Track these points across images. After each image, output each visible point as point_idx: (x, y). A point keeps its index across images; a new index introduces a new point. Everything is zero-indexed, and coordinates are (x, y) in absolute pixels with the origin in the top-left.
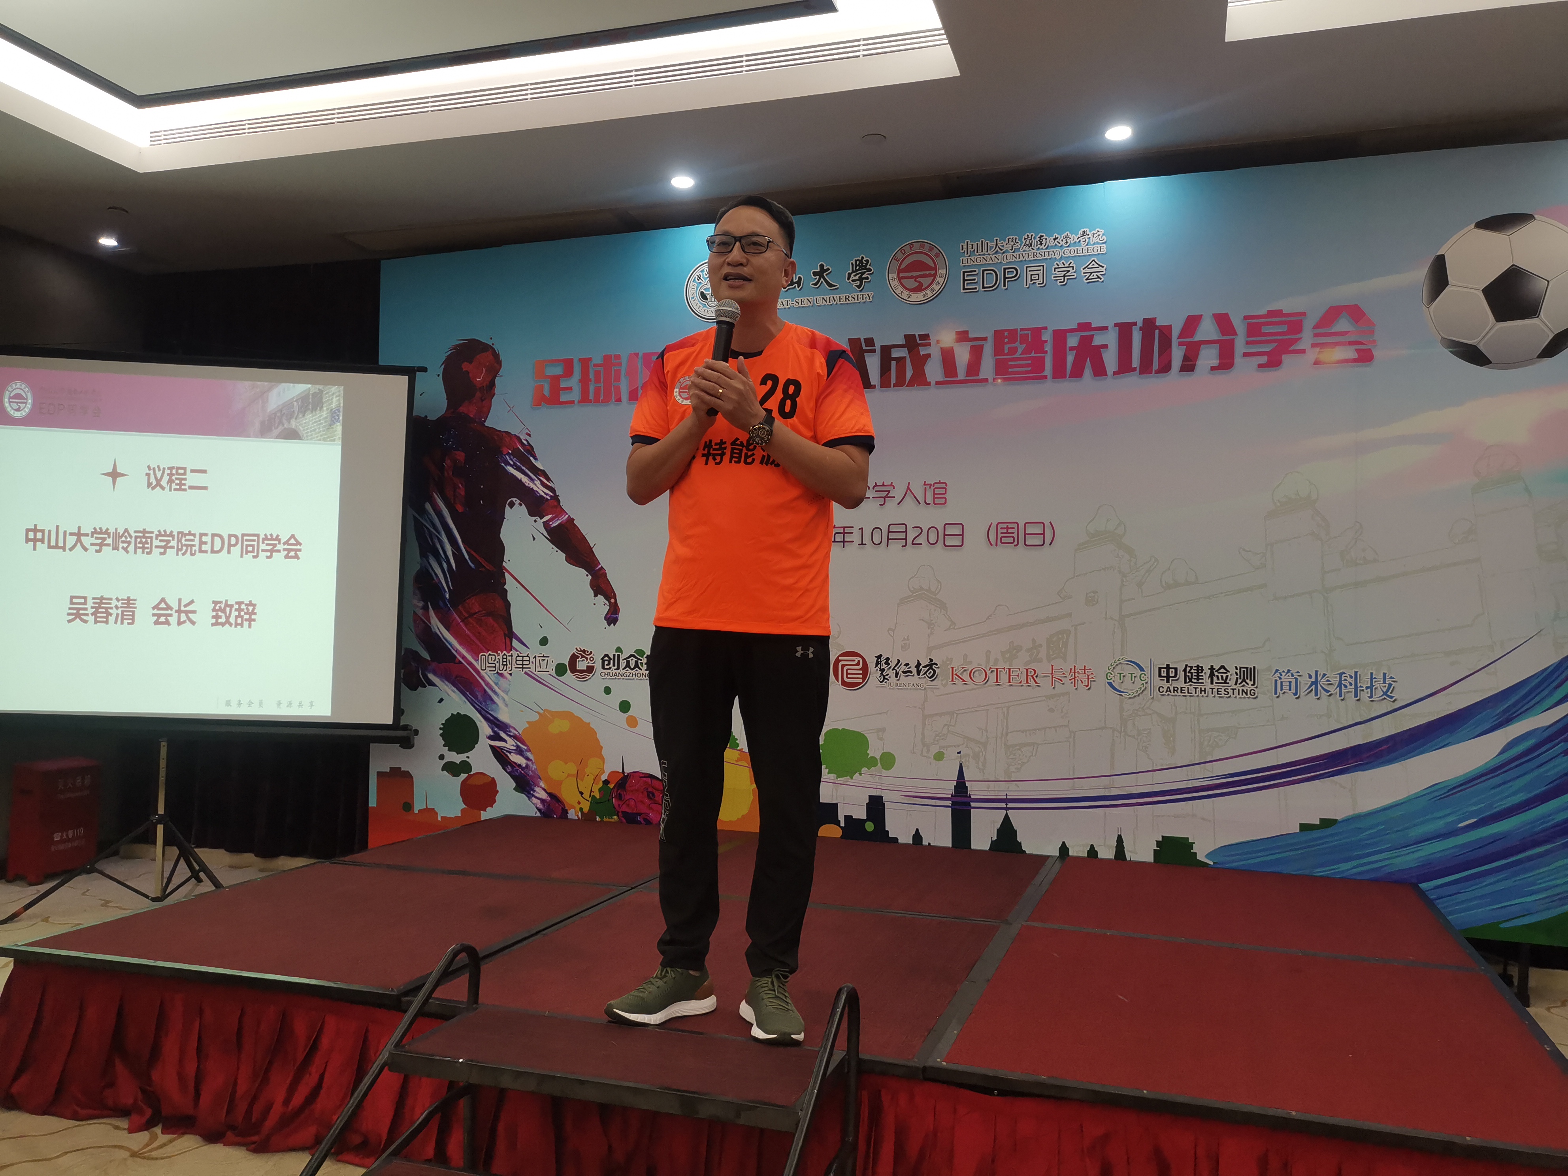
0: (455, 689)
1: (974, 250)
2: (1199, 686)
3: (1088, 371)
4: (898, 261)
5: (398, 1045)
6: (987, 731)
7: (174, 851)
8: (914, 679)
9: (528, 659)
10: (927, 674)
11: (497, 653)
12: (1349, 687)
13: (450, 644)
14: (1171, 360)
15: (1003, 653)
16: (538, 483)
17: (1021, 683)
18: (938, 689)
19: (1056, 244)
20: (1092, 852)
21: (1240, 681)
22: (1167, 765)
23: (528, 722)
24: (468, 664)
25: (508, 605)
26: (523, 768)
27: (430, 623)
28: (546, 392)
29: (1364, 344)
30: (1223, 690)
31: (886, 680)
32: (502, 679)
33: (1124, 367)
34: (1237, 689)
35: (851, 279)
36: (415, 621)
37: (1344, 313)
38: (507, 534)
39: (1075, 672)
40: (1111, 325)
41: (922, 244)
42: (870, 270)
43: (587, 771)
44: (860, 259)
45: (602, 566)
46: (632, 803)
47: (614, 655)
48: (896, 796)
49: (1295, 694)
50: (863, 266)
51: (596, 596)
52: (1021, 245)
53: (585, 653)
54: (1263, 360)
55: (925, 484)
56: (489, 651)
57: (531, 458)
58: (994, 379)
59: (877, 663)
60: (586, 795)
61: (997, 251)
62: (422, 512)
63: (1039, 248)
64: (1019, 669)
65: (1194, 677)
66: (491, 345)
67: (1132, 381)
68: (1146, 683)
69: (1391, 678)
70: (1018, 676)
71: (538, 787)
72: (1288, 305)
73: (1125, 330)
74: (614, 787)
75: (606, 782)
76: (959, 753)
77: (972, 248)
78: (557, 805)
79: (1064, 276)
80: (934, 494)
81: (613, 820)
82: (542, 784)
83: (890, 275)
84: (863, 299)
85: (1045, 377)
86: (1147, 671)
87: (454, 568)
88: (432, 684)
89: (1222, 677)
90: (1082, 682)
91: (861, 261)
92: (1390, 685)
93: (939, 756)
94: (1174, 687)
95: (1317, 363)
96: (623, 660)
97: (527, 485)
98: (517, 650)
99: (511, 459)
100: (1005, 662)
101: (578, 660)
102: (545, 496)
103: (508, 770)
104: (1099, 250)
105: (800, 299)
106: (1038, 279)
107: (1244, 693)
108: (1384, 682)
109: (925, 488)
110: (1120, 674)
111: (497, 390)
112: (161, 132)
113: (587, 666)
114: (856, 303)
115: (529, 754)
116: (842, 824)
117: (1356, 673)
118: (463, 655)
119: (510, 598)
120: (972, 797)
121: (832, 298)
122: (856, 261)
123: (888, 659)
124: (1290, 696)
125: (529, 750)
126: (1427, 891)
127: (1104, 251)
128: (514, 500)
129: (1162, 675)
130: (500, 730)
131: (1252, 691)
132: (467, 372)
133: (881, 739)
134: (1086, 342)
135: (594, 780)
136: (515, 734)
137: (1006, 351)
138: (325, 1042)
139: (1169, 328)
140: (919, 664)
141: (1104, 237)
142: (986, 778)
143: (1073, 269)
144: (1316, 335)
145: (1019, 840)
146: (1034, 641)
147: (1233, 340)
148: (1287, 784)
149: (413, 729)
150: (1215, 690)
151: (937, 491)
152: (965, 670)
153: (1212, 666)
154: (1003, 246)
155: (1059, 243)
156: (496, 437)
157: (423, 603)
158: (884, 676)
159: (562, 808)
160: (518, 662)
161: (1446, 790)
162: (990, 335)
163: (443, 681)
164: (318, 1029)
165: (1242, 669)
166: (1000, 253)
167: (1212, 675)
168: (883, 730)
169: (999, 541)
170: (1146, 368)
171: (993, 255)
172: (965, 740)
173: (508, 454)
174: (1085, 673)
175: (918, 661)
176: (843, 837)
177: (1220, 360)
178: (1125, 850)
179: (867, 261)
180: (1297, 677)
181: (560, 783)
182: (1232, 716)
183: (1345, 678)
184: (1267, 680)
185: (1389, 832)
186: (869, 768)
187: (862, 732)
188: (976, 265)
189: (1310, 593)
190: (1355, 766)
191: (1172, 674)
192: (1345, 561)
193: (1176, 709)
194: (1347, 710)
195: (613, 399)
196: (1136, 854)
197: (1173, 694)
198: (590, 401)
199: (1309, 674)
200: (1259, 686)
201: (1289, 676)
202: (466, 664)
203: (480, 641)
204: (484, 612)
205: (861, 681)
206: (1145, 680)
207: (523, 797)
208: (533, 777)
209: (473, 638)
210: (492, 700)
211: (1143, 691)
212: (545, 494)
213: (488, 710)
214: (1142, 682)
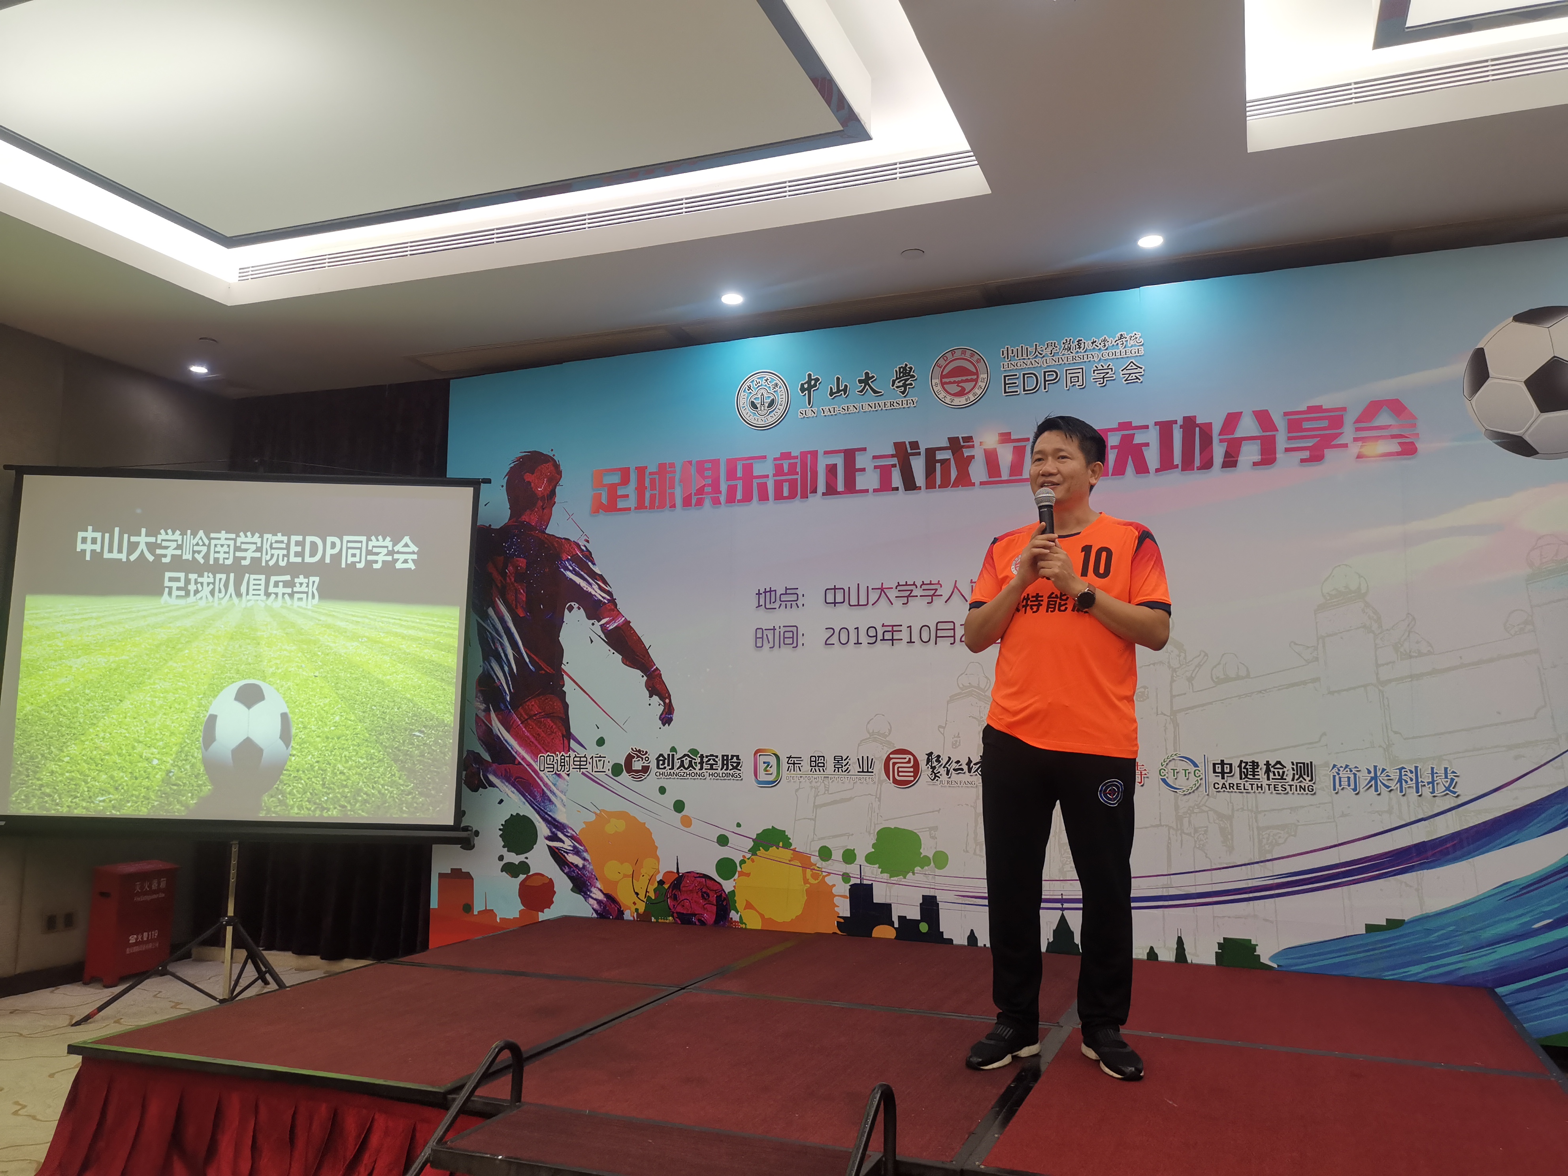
0: (515, 791)
1: (1014, 356)
2: (1255, 782)
3: (1130, 468)
4: (940, 367)
5: (440, 1141)
7: (242, 954)
8: (966, 777)
9: (585, 759)
11: (555, 754)
12: (1410, 782)
13: (510, 745)
14: (1213, 456)
16: (596, 587)
19: (1094, 348)
20: (1153, 954)
21: (1297, 777)
22: (1226, 864)
23: (584, 822)
24: (527, 765)
25: (566, 706)
26: (580, 869)
27: (492, 725)
28: (604, 500)
29: (1406, 437)
30: (1280, 787)
31: (937, 778)
32: (560, 780)
33: (1166, 464)
34: (1295, 785)
35: (895, 385)
36: (477, 722)
37: (1385, 408)
38: (565, 637)
40: (1151, 424)
41: (964, 351)
42: (914, 376)
43: (643, 871)
44: (904, 366)
45: (657, 667)
46: (687, 903)
47: (669, 755)
48: (950, 896)
49: (1355, 790)
50: (907, 373)
51: (651, 696)
52: (1059, 349)
53: (640, 753)
54: (1306, 454)
56: (547, 752)
57: (590, 563)
59: (928, 761)
60: (642, 896)
61: (1037, 355)
62: (485, 616)
63: (1077, 351)
65: (1250, 773)
66: (552, 456)
67: (1174, 477)
68: (1201, 779)
69: (1453, 772)
71: (595, 887)
72: (1327, 401)
73: (1166, 428)
74: (669, 888)
75: (661, 883)
77: (1013, 353)
78: (613, 906)
79: (1103, 378)
81: (668, 921)
82: (598, 885)
83: (933, 380)
84: (907, 405)
86: (1201, 767)
87: (515, 671)
88: (492, 785)
89: (1278, 772)
91: (905, 369)
92: (1452, 780)
94: (1230, 784)
95: (1359, 457)
96: (678, 759)
97: (585, 589)
98: (574, 751)
99: (570, 565)
101: (633, 760)
102: (602, 599)
103: (566, 871)
104: (1137, 352)
105: (846, 406)
106: (1078, 381)
107: (1302, 790)
108: (1446, 777)
110: (1174, 770)
111: (557, 499)
112: (249, 268)
113: (642, 766)
114: (900, 408)
115: (585, 855)
116: (896, 925)
117: (1416, 768)
118: (523, 756)
119: (568, 699)
121: (877, 404)
122: (900, 368)
123: (939, 756)
124: (1349, 791)
125: (586, 851)
126: (1504, 996)
127: (1142, 352)
128: (573, 604)
129: (1217, 771)
130: (558, 830)
131: (1310, 787)
132: (530, 483)
133: (934, 838)
134: (1127, 440)
135: (650, 880)
136: (573, 835)
138: (375, 1140)
139: (1210, 425)
140: (970, 761)
141: (1141, 339)
143: (1112, 371)
144: (1357, 429)
147: (1274, 436)
148: (1352, 883)
149: (474, 830)
150: (1272, 787)
153: (1268, 762)
154: (1042, 351)
155: (1098, 347)
156: (556, 545)
157: (485, 706)
158: (935, 774)
159: (618, 908)
160: (575, 763)
161: (1517, 889)
163: (504, 783)
164: (367, 1127)
165: (1299, 765)
166: (1040, 357)
167: (1268, 771)
168: (935, 828)
170: (1187, 465)
171: (1032, 359)
173: (568, 560)
175: (969, 758)
176: (895, 938)
177: (1261, 455)
178: (1186, 952)
179: (911, 368)
180: (1356, 772)
181: (617, 882)
182: (1290, 813)
183: (1406, 773)
184: (1325, 775)
185: (1461, 933)
186: (922, 868)
187: (914, 831)
188: (1016, 369)
189: (1365, 686)
190: (1421, 864)
191: (1227, 770)
192: (1399, 654)
193: (1233, 806)
194: (1409, 806)
195: (668, 506)
196: (1198, 956)
197: (1228, 790)
198: (646, 508)
199: (1368, 769)
200: (1316, 783)
201: (1347, 771)
202: (525, 766)
203: (539, 743)
204: (543, 714)
205: (912, 779)
206: (1200, 776)
207: (580, 897)
208: (590, 878)
209: (533, 740)
210: (550, 801)
211: (1198, 788)
212: (603, 597)
213: (546, 811)
214: (1197, 778)
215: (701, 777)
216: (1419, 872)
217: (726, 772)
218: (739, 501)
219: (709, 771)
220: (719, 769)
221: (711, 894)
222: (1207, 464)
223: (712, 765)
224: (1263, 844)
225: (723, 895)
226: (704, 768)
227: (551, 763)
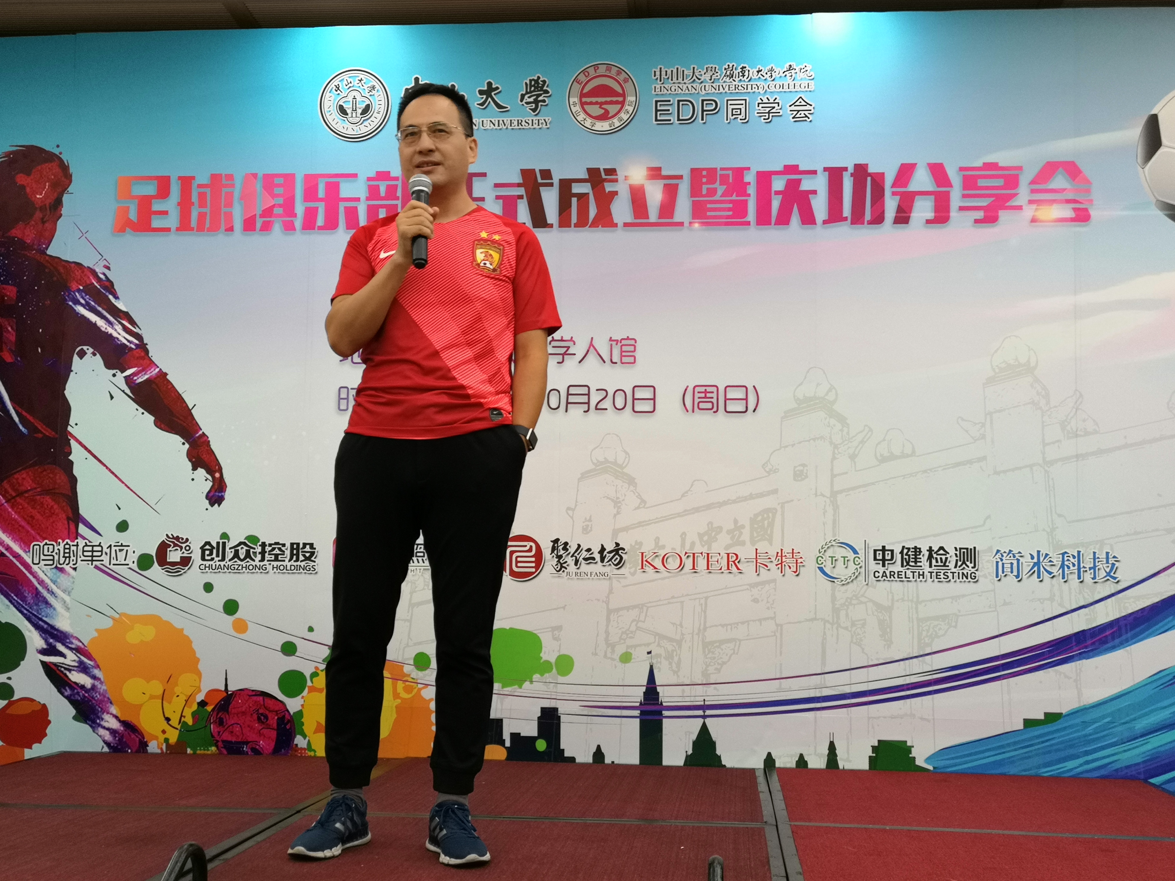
1: (668, 78)
2: (917, 570)
3: (795, 218)
4: (580, 84)
6: (681, 626)
8: (598, 567)
9: (99, 549)
10: (613, 560)
11: (56, 542)
12: (1072, 568)
14: (884, 211)
15: (700, 536)
16: (119, 328)
17: (721, 569)
18: (625, 578)
20: (802, 762)
21: (959, 563)
22: (884, 659)
23: (97, 630)
24: (14, 557)
25: (73, 481)
26: (87, 691)
28: (133, 215)
29: (1080, 203)
30: (942, 574)
31: (563, 569)
32: (62, 576)
33: (835, 216)
35: (525, 101)
37: (1061, 170)
38: (74, 390)
39: (782, 556)
40: (820, 170)
41: (609, 67)
42: (547, 92)
43: (178, 690)
44: (536, 78)
45: (203, 432)
46: (237, 729)
47: (218, 543)
48: (574, 707)
49: (1017, 576)
50: (540, 87)
51: (194, 469)
52: (720, 75)
53: (178, 541)
54: (980, 215)
55: (611, 340)
56: (44, 539)
57: (111, 297)
58: (690, 223)
59: (553, 549)
60: (175, 722)
61: (694, 80)
63: (741, 80)
64: (719, 554)
65: (911, 560)
66: (58, 154)
67: (843, 231)
68: (860, 567)
69: (1114, 557)
70: (718, 561)
71: (108, 713)
72: (1003, 158)
73: (836, 175)
74: (213, 710)
75: (202, 704)
76: (649, 653)
77: (666, 75)
78: (133, 736)
79: (769, 113)
80: (622, 352)
81: (209, 752)
82: (114, 710)
83: (571, 99)
84: (539, 125)
85: (748, 223)
86: (861, 554)
89: (941, 559)
90: (790, 568)
91: (537, 81)
92: (1113, 565)
93: (626, 658)
94: (890, 572)
95: (1034, 220)
96: (230, 548)
97: (103, 329)
98: (84, 538)
99: (82, 298)
100: (703, 546)
101: (168, 549)
102: (128, 344)
103: (66, 694)
104: (807, 87)
106: (740, 114)
107: (964, 577)
108: (1107, 562)
109: (611, 345)
110: (832, 557)
111: (64, 211)
113: (181, 557)
114: (530, 128)
115: (96, 672)
117: (1079, 552)
118: (8, 545)
119: (76, 472)
120: (664, 704)
121: (501, 122)
122: (531, 81)
123: (566, 544)
124: (1011, 579)
125: (97, 666)
126: (1161, 785)
127: (812, 87)
128: (85, 348)
129: (878, 558)
130: (56, 641)
131: (973, 574)
132: (23, 187)
133: (557, 639)
134: (793, 186)
135: (186, 701)
136: (79, 646)
137: (704, 192)
139: (881, 175)
140: (603, 549)
141: (812, 73)
142: (680, 682)
143: (778, 106)
144: (1033, 191)
145: (718, 752)
146: (736, 521)
147: (948, 193)
148: (1011, 676)
150: (934, 574)
151: (625, 348)
152: (657, 556)
153: (930, 547)
154: (701, 75)
155: (764, 76)
156: (62, 271)
158: (561, 564)
159: (140, 739)
160: (85, 554)
161: (1171, 677)
162: (686, 174)
165: (962, 551)
166: (698, 83)
167: (930, 557)
168: (559, 628)
169: (697, 407)
170: (857, 218)
171: (689, 83)
172: (657, 637)
173: (79, 290)
174: (793, 557)
175: (602, 546)
176: (508, 759)
177: (935, 212)
178: (838, 758)
179: (544, 82)
180: (1019, 558)
181: (139, 707)
182: (952, 603)
183: (1068, 558)
184: (988, 561)
185: (1115, 724)
186: (542, 675)
187: (534, 632)
188: (670, 94)
189: (1031, 466)
190: (1080, 654)
191: (888, 557)
192: (1066, 432)
193: (893, 596)
194: (1070, 593)
195: (223, 227)
196: (850, 761)
197: (889, 579)
198: (192, 229)
199: (1031, 555)
200: (979, 569)
201: (1010, 557)
202: (11, 557)
203: (32, 527)
204: (39, 490)
205: (533, 570)
206: (859, 563)
207: (85, 728)
208: (101, 701)
209: (23, 523)
210: (47, 603)
211: (856, 577)
212: (128, 341)
213: (40, 616)
214: (856, 566)
215: (261, 570)
216: (1078, 662)
217: (295, 564)
218: (320, 228)
219: (272, 563)
220: (287, 560)
221: (270, 715)
222: (878, 219)
223: (277, 556)
224: (922, 638)
225: (287, 716)
226: (266, 559)
227: (49, 553)
